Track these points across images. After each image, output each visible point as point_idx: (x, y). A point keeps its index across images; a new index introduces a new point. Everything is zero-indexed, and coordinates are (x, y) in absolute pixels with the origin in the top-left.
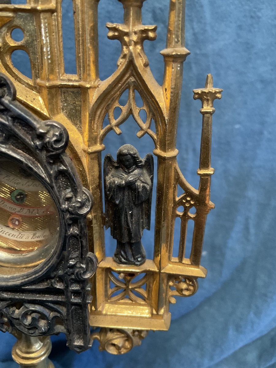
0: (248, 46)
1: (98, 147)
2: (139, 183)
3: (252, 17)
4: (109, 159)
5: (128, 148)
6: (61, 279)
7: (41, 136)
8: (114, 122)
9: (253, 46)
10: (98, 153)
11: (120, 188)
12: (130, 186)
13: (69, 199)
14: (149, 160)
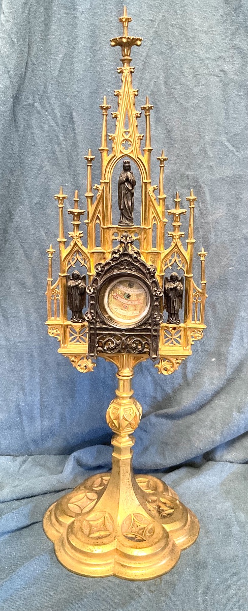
0: (236, 217)
1: (163, 274)
2: (178, 288)
3: (237, 198)
4: (167, 278)
5: (174, 274)
6: (150, 324)
7: (148, 269)
8: (169, 264)
9: (238, 217)
10: (163, 276)
11: (171, 289)
12: (175, 288)
13: (155, 291)
14: (182, 278)
